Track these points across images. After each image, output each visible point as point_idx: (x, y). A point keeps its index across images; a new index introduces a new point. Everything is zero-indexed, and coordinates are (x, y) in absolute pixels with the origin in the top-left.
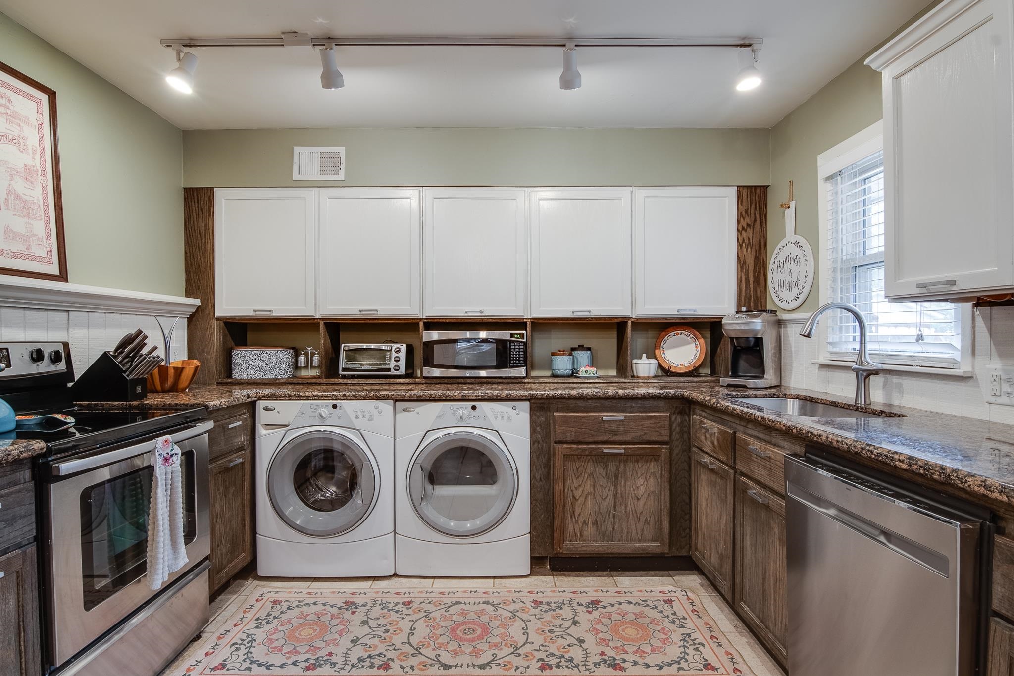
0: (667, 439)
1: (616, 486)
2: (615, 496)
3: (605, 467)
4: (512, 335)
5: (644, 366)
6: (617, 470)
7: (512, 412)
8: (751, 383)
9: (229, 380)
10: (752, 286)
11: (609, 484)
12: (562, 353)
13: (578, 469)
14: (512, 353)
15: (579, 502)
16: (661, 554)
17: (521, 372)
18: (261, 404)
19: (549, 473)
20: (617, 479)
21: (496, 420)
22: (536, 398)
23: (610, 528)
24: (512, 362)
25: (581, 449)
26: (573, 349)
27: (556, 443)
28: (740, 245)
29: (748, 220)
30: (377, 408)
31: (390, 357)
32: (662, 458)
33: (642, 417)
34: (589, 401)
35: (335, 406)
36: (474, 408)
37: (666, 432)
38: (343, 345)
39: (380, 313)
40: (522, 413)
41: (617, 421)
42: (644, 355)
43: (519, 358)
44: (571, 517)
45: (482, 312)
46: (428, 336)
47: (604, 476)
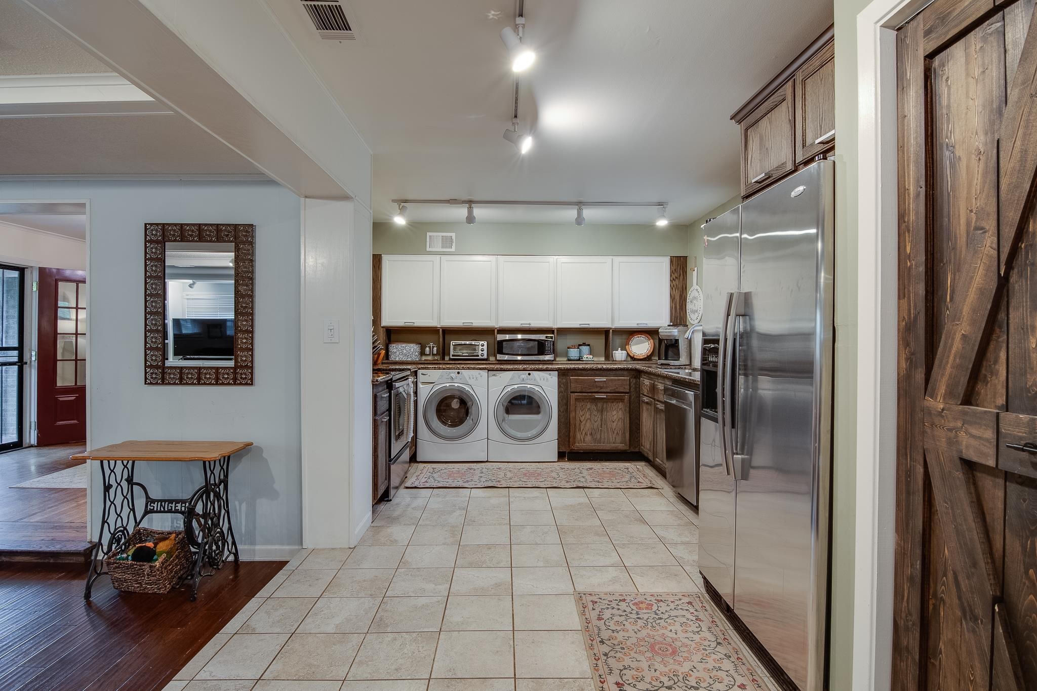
0: (628, 391)
1: (602, 415)
2: (601, 420)
3: (596, 406)
4: (546, 337)
5: (619, 355)
6: (602, 407)
7: (549, 377)
8: (672, 363)
9: (389, 361)
10: (678, 311)
11: (598, 414)
12: (573, 347)
13: (582, 406)
14: (546, 347)
15: (583, 423)
16: (625, 450)
17: (551, 357)
18: (420, 372)
19: (567, 409)
20: (602, 411)
21: (541, 380)
22: (561, 370)
23: (599, 437)
24: (546, 352)
25: (584, 396)
26: (580, 345)
27: (571, 392)
28: (672, 288)
29: (676, 275)
30: (479, 374)
31: (478, 348)
32: (626, 401)
33: (615, 380)
34: (588, 371)
35: (458, 373)
36: (529, 374)
37: (627, 387)
38: (452, 342)
39: (474, 325)
40: (554, 377)
41: (602, 381)
42: (619, 349)
43: (550, 349)
44: (579, 430)
45: (530, 324)
46: (500, 337)
47: (596, 409)
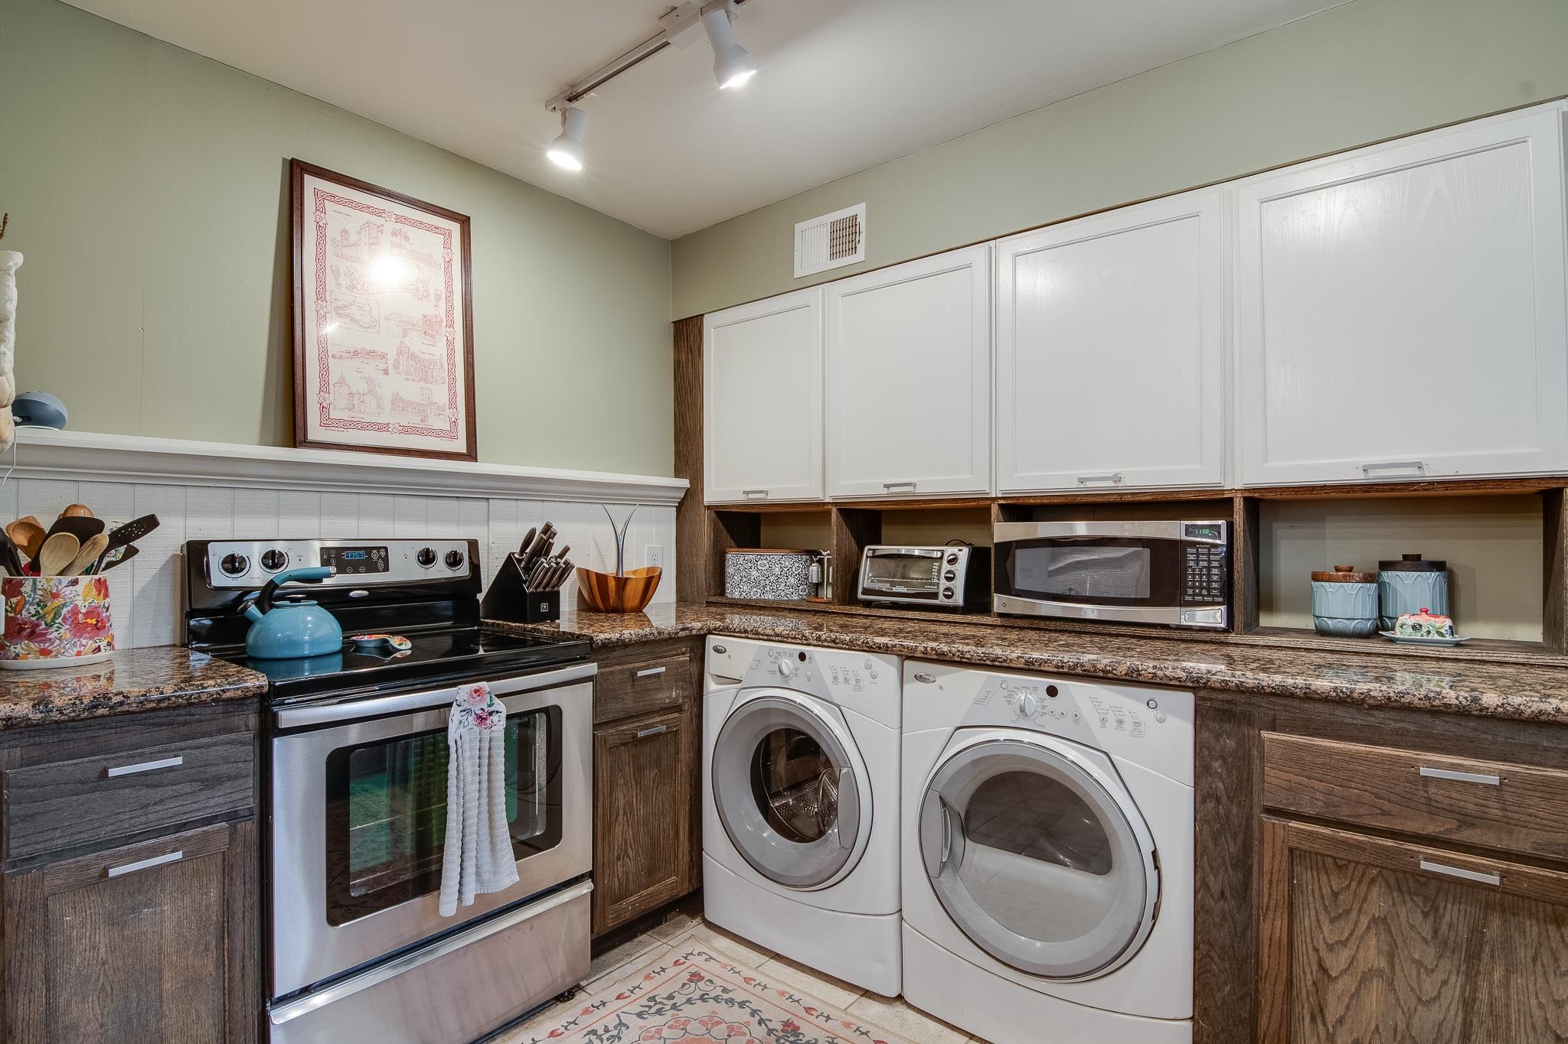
1: (1471, 977)
2: (1468, 1004)
3: (1432, 913)
4: (1189, 530)
6: (1477, 932)
9: (719, 599)
11: (1447, 964)
12: (1345, 574)
13: (1336, 895)
14: (1190, 571)
15: (1339, 986)
17: (1212, 616)
18: (712, 641)
19: (1246, 885)
20: (1474, 956)
21: (1103, 726)
22: (1225, 690)
24: (1190, 591)
25: (1346, 844)
26: (1385, 566)
27: (1271, 811)
30: (868, 667)
31: (939, 571)
34: (1376, 713)
35: (803, 657)
36: (1052, 691)
38: (867, 548)
39: (920, 490)
40: (1170, 720)
41: (1475, 785)
43: (1209, 582)
44: (1313, 1019)
45: (1116, 478)
46: (1005, 531)
47: (1427, 932)
